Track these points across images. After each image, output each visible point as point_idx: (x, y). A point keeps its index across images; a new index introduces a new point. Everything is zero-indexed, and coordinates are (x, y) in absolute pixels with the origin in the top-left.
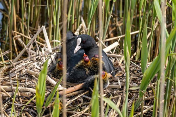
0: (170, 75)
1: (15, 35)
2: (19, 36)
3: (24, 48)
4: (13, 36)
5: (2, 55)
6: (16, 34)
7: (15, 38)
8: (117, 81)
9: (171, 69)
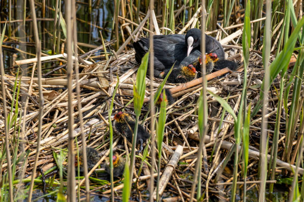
0: (299, 72)
1: (123, 23)
2: (128, 24)
3: (130, 37)
4: (120, 24)
5: (105, 46)
6: (124, 21)
7: (123, 27)
8: (237, 78)
9: (301, 65)
